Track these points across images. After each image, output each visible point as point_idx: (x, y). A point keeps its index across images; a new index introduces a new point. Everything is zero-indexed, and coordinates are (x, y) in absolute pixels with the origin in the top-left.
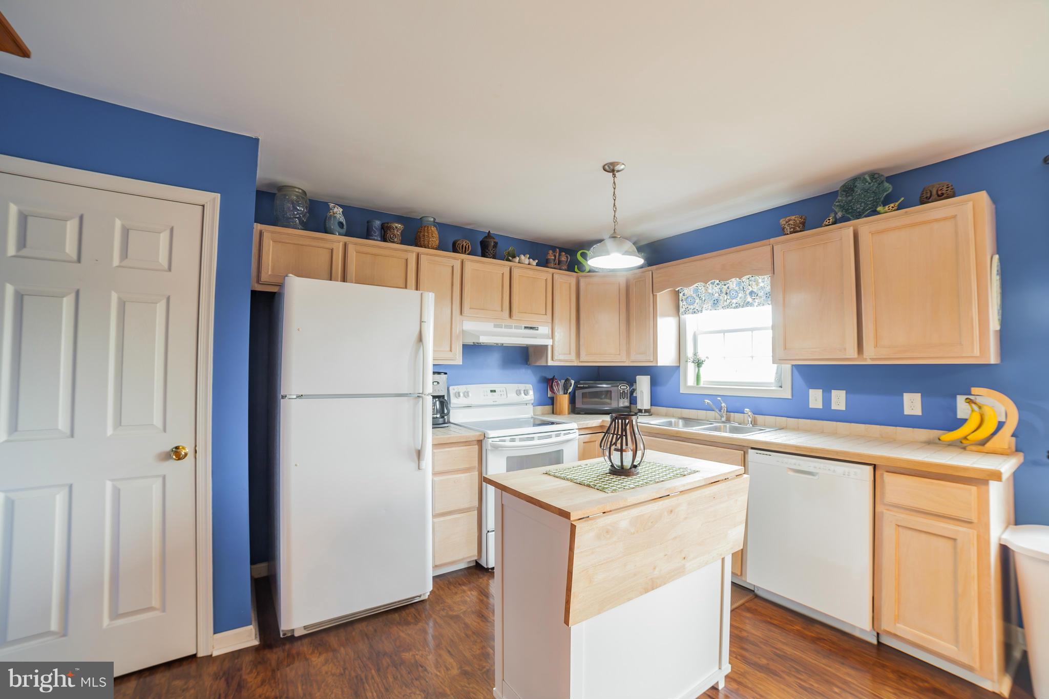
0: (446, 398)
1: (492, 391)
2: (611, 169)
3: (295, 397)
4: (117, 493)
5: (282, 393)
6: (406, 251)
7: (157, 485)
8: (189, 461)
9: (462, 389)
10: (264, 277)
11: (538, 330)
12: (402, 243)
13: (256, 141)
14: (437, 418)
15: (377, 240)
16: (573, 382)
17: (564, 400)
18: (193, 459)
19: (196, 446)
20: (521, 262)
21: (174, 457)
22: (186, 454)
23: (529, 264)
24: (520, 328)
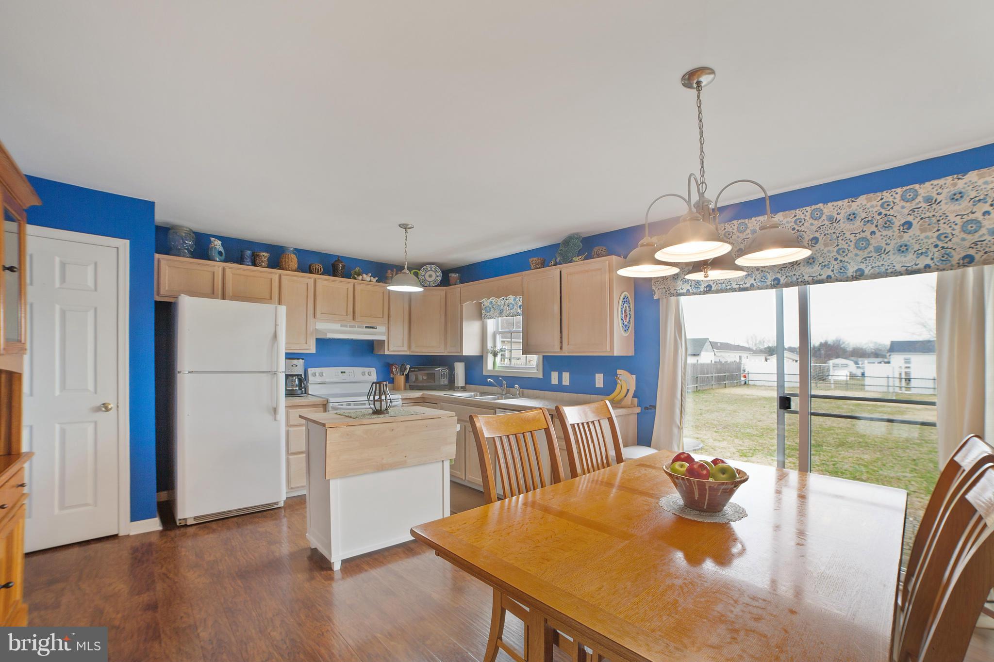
0: (303, 376)
1: (342, 372)
2: (405, 227)
3: (187, 372)
4: (63, 433)
5: (178, 370)
6: (271, 273)
7: (90, 428)
8: (113, 413)
9: (318, 370)
10: (162, 292)
11: (376, 329)
12: (268, 267)
13: (153, 203)
14: (296, 390)
15: (248, 265)
16: (408, 367)
17: (401, 379)
18: (116, 412)
19: (118, 403)
20: (363, 279)
21: (103, 409)
22: (111, 409)
23: (370, 281)
24: (362, 327)
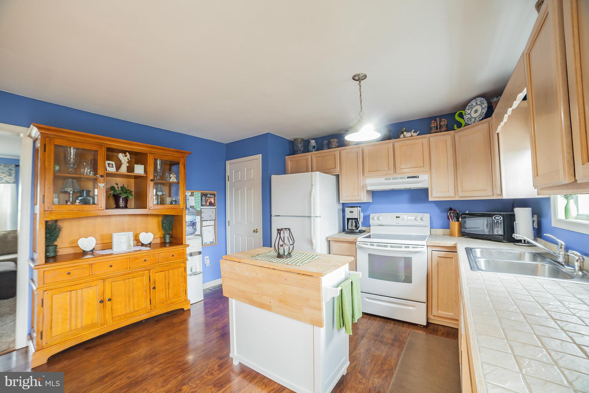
1: (397, 217)
5: (271, 215)
6: (334, 151)
7: (253, 239)
9: (376, 215)
11: (418, 177)
15: (326, 149)
23: (412, 136)
24: (404, 178)
